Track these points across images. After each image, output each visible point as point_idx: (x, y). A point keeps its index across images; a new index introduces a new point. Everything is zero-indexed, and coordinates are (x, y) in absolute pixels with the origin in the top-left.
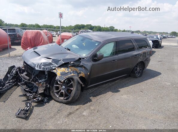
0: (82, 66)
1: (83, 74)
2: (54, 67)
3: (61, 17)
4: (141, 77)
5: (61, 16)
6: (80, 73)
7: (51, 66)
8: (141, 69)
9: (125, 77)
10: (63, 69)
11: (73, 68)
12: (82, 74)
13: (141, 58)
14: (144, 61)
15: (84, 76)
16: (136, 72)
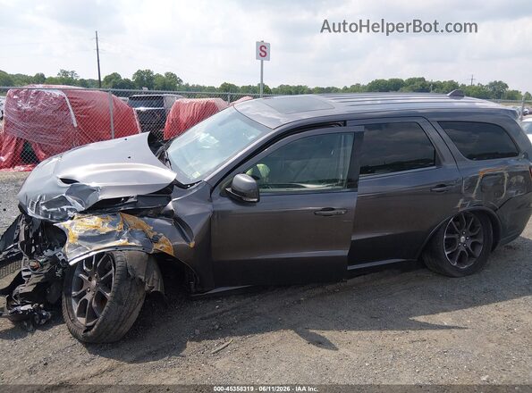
0: (169, 215)
1: (165, 245)
2: (71, 210)
3: (263, 54)
4: (471, 278)
5: (263, 51)
6: (156, 240)
7: (65, 208)
8: (481, 241)
9: (402, 268)
10: (93, 221)
11: (133, 220)
12: (164, 242)
13: (474, 196)
14: (496, 210)
15: (171, 253)
16: (446, 253)
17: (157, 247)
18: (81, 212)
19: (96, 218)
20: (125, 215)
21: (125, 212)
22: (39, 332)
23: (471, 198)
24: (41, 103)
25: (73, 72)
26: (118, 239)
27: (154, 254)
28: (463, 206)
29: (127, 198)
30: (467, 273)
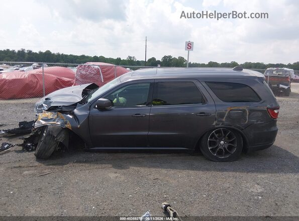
1: (69, 125)
3: (189, 47)
6: (66, 123)
7: (42, 108)
13: (224, 120)
14: (242, 130)
15: (71, 129)
16: (209, 148)
17: (66, 126)
18: (46, 111)
19: (49, 113)
20: (59, 113)
21: (59, 111)
22: (27, 152)
23: (222, 121)
24: (89, 71)
25: (134, 57)
26: (54, 121)
27: (65, 128)
28: (216, 124)
29: (60, 106)
30: (222, 161)
